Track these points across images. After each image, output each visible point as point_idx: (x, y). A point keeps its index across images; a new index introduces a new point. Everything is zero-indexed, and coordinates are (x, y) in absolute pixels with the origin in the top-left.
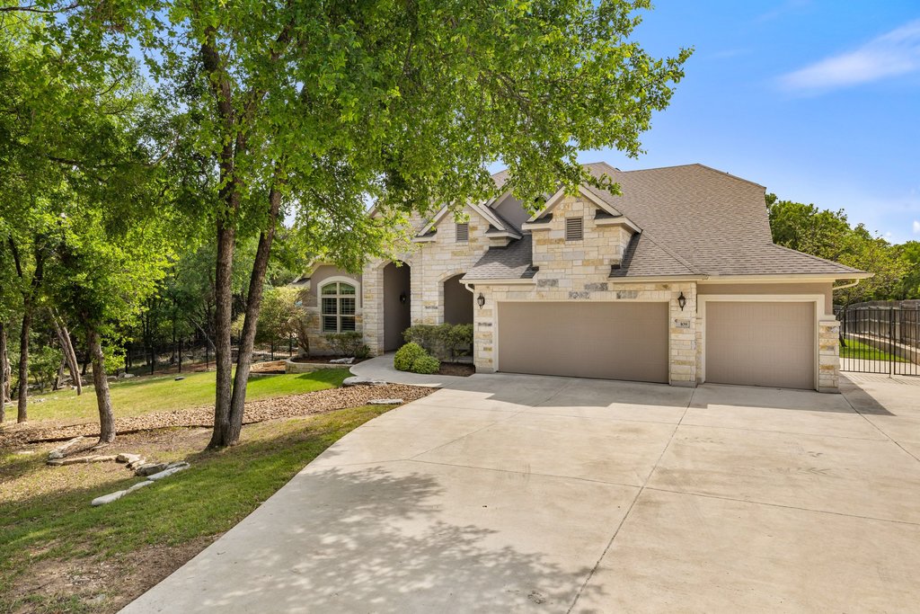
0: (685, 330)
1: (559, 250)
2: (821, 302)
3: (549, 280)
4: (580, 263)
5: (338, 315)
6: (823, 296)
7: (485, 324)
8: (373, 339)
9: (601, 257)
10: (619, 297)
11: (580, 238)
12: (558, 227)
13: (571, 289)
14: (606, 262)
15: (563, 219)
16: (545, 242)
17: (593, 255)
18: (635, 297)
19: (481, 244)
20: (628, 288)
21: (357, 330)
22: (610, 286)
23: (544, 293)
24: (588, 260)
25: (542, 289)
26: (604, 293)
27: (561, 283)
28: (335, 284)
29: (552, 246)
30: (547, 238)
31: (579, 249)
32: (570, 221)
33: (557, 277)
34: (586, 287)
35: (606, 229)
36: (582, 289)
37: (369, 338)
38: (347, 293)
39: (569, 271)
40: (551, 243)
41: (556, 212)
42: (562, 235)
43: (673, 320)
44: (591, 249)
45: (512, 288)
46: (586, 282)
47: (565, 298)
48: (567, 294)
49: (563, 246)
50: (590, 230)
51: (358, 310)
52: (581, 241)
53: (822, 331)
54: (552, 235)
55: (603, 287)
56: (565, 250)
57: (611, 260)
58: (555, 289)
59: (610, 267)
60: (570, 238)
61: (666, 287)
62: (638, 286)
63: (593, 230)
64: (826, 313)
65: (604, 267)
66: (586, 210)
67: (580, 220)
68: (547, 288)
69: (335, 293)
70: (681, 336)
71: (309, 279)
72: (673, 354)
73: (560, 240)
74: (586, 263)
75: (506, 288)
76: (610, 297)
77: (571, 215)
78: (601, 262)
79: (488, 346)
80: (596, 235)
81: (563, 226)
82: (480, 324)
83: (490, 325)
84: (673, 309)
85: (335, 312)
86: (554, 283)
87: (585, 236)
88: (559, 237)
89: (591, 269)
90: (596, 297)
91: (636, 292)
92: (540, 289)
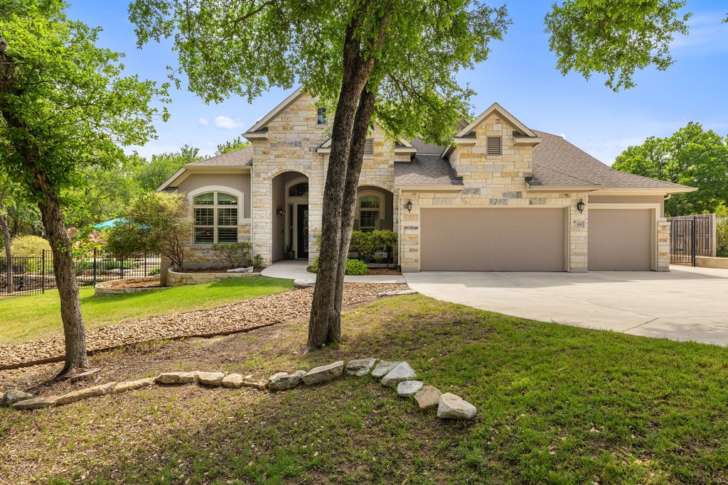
0: (581, 229)
1: (482, 163)
2: (658, 208)
3: (472, 189)
4: (499, 174)
5: (216, 226)
6: (659, 204)
7: (412, 228)
8: (263, 249)
9: (516, 170)
10: (531, 203)
11: (499, 153)
12: (481, 143)
13: (491, 197)
14: (521, 175)
15: (485, 137)
16: (468, 156)
17: (510, 168)
18: (544, 204)
19: (386, 158)
20: (539, 196)
21: (240, 241)
22: (524, 195)
23: (468, 200)
24: (506, 173)
25: (466, 196)
26: (519, 199)
27: (482, 191)
28: (211, 194)
29: (476, 159)
30: (470, 152)
31: (499, 163)
32: (490, 139)
33: (480, 186)
34: (504, 195)
35: (522, 148)
36: (501, 197)
37: (258, 248)
38: (228, 203)
39: (489, 181)
40: (474, 157)
41: (479, 131)
42: (484, 150)
43: (572, 221)
44: (509, 163)
45: (438, 195)
46: (504, 191)
47: (486, 204)
48: (488, 201)
49: (484, 160)
50: (507, 148)
51: (241, 220)
52: (500, 157)
53: (660, 229)
54: (475, 150)
55: (519, 195)
56: (486, 163)
57: (524, 173)
58: (477, 196)
59: (524, 178)
60: (490, 153)
61: (567, 195)
62: (545, 195)
63: (510, 148)
64: (661, 217)
65: (519, 179)
66: (505, 130)
67: (499, 139)
68: (470, 196)
69: (212, 203)
70: (578, 234)
71: (177, 188)
72: (572, 247)
73: (482, 155)
74: (504, 175)
75: (432, 195)
76: (523, 203)
77: (491, 134)
78: (517, 175)
79: (414, 247)
80: (513, 152)
81: (484, 143)
82: (406, 228)
83: (416, 228)
84: (572, 212)
85: (212, 223)
86: (477, 191)
87: (504, 152)
88: (482, 152)
89: (508, 180)
90: (513, 203)
91: (545, 199)
92: (463, 196)
